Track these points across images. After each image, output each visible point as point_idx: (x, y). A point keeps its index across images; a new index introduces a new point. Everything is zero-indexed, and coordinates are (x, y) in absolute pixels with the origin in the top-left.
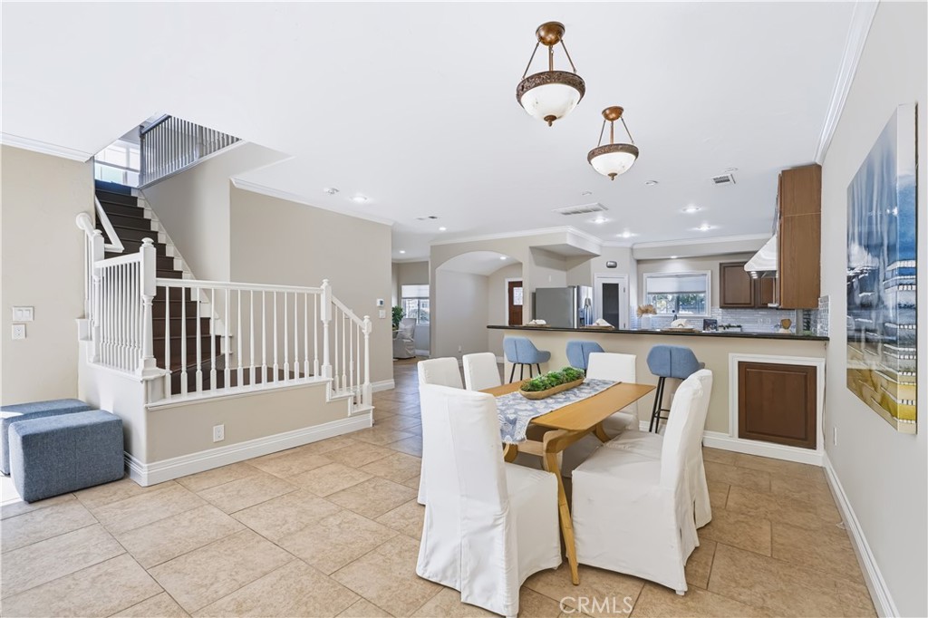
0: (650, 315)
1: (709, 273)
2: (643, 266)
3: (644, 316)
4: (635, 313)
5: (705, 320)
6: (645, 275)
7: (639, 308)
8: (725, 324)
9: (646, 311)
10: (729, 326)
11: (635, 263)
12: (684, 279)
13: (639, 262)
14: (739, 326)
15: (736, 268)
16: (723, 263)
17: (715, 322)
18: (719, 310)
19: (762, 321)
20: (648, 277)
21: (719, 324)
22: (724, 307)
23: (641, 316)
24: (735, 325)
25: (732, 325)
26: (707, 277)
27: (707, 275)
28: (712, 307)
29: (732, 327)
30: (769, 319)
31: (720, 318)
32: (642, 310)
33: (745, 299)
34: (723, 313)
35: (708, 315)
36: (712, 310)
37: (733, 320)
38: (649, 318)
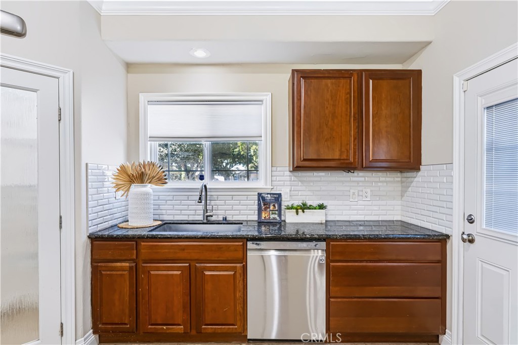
0: (150, 188)
1: (267, 98)
3: (136, 189)
4: (110, 182)
5: (259, 195)
6: (143, 98)
7: (123, 170)
8: (297, 203)
9: (139, 177)
10: (304, 207)
13: (129, 67)
14: (321, 207)
15: (324, 81)
16: (297, 71)
17: (278, 198)
18: (288, 173)
19: (356, 194)
20: (150, 102)
21: (285, 204)
22: (297, 168)
23: (128, 190)
24: (315, 203)
25: (308, 205)
26: (263, 107)
27: (264, 102)
28: (274, 169)
29: (310, 208)
30: (368, 190)
31: (288, 190)
32: (129, 176)
33: (341, 151)
34: (296, 179)
35: (266, 184)
36: (274, 173)
37: (309, 193)
38: (147, 194)
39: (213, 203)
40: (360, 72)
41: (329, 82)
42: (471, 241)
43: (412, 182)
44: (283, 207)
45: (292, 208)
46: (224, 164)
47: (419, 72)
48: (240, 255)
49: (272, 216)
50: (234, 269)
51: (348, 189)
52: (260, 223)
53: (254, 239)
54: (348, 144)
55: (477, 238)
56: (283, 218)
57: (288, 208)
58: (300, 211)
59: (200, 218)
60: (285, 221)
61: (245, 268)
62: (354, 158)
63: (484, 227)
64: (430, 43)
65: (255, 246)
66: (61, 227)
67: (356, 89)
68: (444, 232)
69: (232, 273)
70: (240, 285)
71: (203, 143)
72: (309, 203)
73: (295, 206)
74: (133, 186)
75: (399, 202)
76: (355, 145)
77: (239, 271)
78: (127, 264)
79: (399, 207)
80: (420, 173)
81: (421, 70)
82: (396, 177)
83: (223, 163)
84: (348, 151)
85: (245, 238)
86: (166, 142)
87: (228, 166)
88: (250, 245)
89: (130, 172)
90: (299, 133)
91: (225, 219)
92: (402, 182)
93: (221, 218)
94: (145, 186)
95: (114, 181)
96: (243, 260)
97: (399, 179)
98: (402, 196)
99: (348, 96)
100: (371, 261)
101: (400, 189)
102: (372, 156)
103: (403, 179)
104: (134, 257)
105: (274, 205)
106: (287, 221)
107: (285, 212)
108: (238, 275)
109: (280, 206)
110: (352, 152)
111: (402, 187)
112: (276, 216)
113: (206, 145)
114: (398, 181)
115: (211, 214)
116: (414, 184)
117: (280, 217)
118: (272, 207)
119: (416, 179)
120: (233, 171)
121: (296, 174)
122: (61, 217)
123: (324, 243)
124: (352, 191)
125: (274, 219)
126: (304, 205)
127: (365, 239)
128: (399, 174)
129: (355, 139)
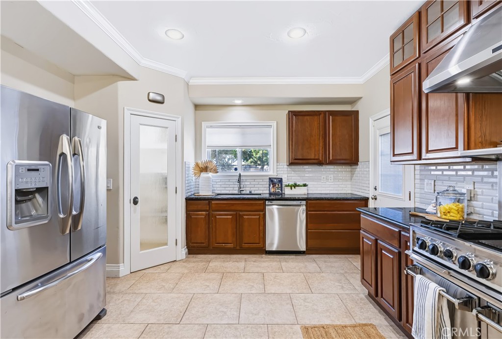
0: (210, 175)
1: (274, 124)
2: (201, 113)
3: (203, 175)
4: (191, 171)
5: (270, 179)
6: (204, 124)
7: (197, 165)
8: (291, 183)
9: (205, 169)
10: (295, 186)
11: (192, 108)
12: (248, 130)
13: (197, 107)
14: (305, 185)
15: (306, 117)
16: (291, 112)
17: (280, 180)
18: (286, 167)
19: (325, 178)
20: (208, 127)
21: (284, 183)
22: (291, 164)
23: (200, 176)
24: (301, 184)
25: (298, 184)
26: (272, 129)
27: (273, 126)
28: (278, 164)
29: (299, 186)
30: (332, 176)
31: (286, 176)
32: (200, 168)
33: (315, 155)
34: (290, 170)
35: (274, 172)
36: (278, 167)
37: (298, 178)
38: (209, 178)
39: (243, 183)
40: (325, 112)
41: (308, 117)
42: (376, 199)
43: (355, 171)
44: (283, 186)
45: (288, 186)
46: (226, 160)
47: (358, 112)
48: (262, 208)
49: (277, 191)
50: (259, 215)
51: (320, 175)
52: (270, 194)
53: (269, 200)
54: (319, 151)
55: (378, 197)
56: (283, 192)
57: (286, 186)
58: (293, 187)
59: (236, 192)
60: (284, 194)
61: (265, 215)
62: (322, 159)
63: (380, 191)
64: (362, 98)
65: (270, 203)
66: (176, 192)
67: (323, 121)
68: (367, 196)
69: (258, 217)
70: (262, 223)
71: (237, 150)
72: (298, 183)
73: (290, 184)
74: (202, 173)
75: (349, 183)
76: (322, 151)
77: (262, 216)
78: (204, 213)
79: (350, 186)
80: (358, 167)
81: (358, 111)
82: (347, 169)
83: (225, 158)
84: (319, 154)
85: (264, 199)
86: (215, 149)
87: (230, 162)
88: (267, 203)
89: (200, 166)
90: (292, 145)
91: (250, 192)
92: (351, 171)
93: (248, 192)
94: (208, 174)
95: (193, 171)
96: (264, 210)
97: (350, 170)
98: (351, 179)
99: (319, 125)
100: (329, 211)
101: (350, 175)
102: (332, 157)
103: (352, 170)
104: (208, 209)
105: (278, 185)
106: (286, 193)
107: (284, 189)
108: (261, 218)
109: (282, 185)
110: (321, 155)
111: (351, 174)
112: (279, 190)
113: (239, 150)
114: (349, 171)
115: (243, 189)
116: (356, 172)
117: (282, 191)
118: (277, 186)
119: (357, 170)
120: (234, 165)
121: (291, 167)
122: (176, 188)
123: (305, 202)
124: (322, 177)
125: (278, 192)
126: (295, 184)
127: (326, 199)
128: (350, 167)
129: (322, 148)
